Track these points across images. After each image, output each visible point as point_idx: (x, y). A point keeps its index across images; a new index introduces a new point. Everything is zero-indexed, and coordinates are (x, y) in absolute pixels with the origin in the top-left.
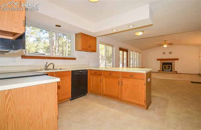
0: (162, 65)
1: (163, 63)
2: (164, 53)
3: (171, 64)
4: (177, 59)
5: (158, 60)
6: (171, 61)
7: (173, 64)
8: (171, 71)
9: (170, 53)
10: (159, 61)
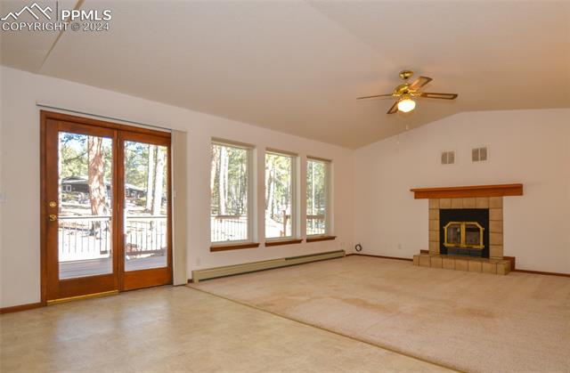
0: (438, 222)
1: (443, 212)
2: (448, 158)
3: (482, 216)
4: (516, 190)
5: (420, 194)
6: (481, 203)
7: (493, 216)
8: (485, 254)
9: (479, 155)
10: (426, 201)
